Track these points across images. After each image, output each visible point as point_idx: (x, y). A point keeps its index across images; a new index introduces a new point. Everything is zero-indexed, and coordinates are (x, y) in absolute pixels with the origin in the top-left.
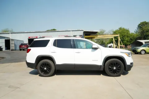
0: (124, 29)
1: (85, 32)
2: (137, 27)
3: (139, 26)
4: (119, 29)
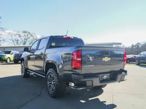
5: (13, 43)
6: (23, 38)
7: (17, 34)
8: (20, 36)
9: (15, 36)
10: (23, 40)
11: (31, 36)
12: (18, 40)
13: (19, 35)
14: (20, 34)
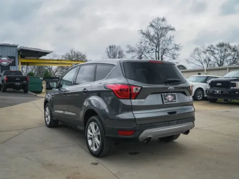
5: (201, 65)
6: (217, 56)
7: (208, 50)
8: (213, 53)
9: (205, 53)
10: (219, 59)
11: (234, 50)
12: (209, 60)
13: (212, 51)
14: (212, 49)
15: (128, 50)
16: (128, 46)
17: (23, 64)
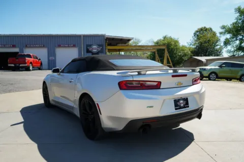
0: (171, 38)
1: (107, 38)
2: (193, 35)
3: (195, 34)
4: (162, 39)
15: (223, 31)
16: (223, 27)
17: (110, 50)
